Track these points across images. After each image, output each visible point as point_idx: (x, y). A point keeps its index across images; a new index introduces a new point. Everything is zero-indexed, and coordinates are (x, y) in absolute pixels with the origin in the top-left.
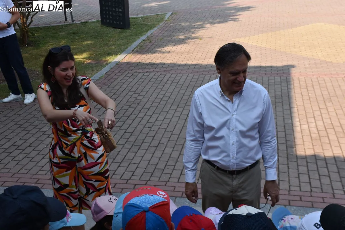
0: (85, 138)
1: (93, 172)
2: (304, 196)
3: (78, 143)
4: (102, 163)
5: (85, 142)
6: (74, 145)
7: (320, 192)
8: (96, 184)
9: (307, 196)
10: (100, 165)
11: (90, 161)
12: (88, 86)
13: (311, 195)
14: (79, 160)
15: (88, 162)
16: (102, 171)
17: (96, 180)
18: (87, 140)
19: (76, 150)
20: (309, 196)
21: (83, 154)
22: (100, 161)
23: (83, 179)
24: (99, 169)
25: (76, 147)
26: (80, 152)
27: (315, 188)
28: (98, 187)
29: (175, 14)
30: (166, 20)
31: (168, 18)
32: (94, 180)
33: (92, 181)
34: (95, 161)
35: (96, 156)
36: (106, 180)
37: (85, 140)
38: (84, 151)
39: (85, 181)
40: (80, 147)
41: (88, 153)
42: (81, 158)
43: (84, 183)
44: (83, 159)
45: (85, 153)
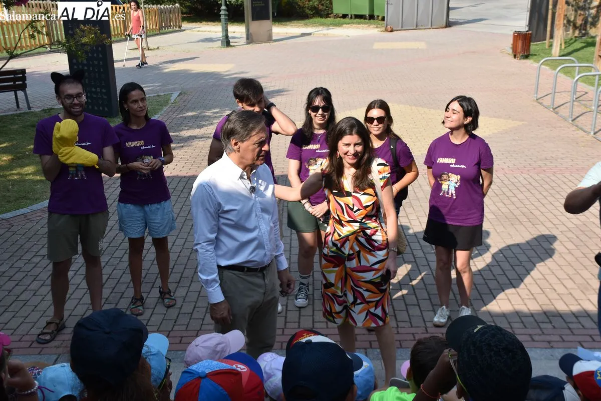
0: (363, 233)
1: (365, 278)
3: (352, 238)
4: (378, 270)
5: (362, 240)
6: (346, 238)
7: (409, 327)
8: (366, 294)
10: (374, 272)
11: (364, 263)
13: (398, 332)
14: (350, 258)
15: (361, 264)
16: (377, 281)
18: (364, 239)
21: (356, 252)
22: (376, 267)
23: (352, 284)
24: (373, 276)
25: (348, 241)
26: (352, 248)
28: (368, 299)
29: (185, 94)
30: (172, 103)
31: (175, 100)
32: (365, 289)
33: (362, 289)
34: (369, 265)
35: (372, 260)
36: (381, 293)
37: (362, 237)
38: (357, 249)
39: (354, 286)
40: (354, 242)
41: (363, 253)
42: (353, 257)
43: (352, 288)
44: (355, 258)
45: (359, 252)
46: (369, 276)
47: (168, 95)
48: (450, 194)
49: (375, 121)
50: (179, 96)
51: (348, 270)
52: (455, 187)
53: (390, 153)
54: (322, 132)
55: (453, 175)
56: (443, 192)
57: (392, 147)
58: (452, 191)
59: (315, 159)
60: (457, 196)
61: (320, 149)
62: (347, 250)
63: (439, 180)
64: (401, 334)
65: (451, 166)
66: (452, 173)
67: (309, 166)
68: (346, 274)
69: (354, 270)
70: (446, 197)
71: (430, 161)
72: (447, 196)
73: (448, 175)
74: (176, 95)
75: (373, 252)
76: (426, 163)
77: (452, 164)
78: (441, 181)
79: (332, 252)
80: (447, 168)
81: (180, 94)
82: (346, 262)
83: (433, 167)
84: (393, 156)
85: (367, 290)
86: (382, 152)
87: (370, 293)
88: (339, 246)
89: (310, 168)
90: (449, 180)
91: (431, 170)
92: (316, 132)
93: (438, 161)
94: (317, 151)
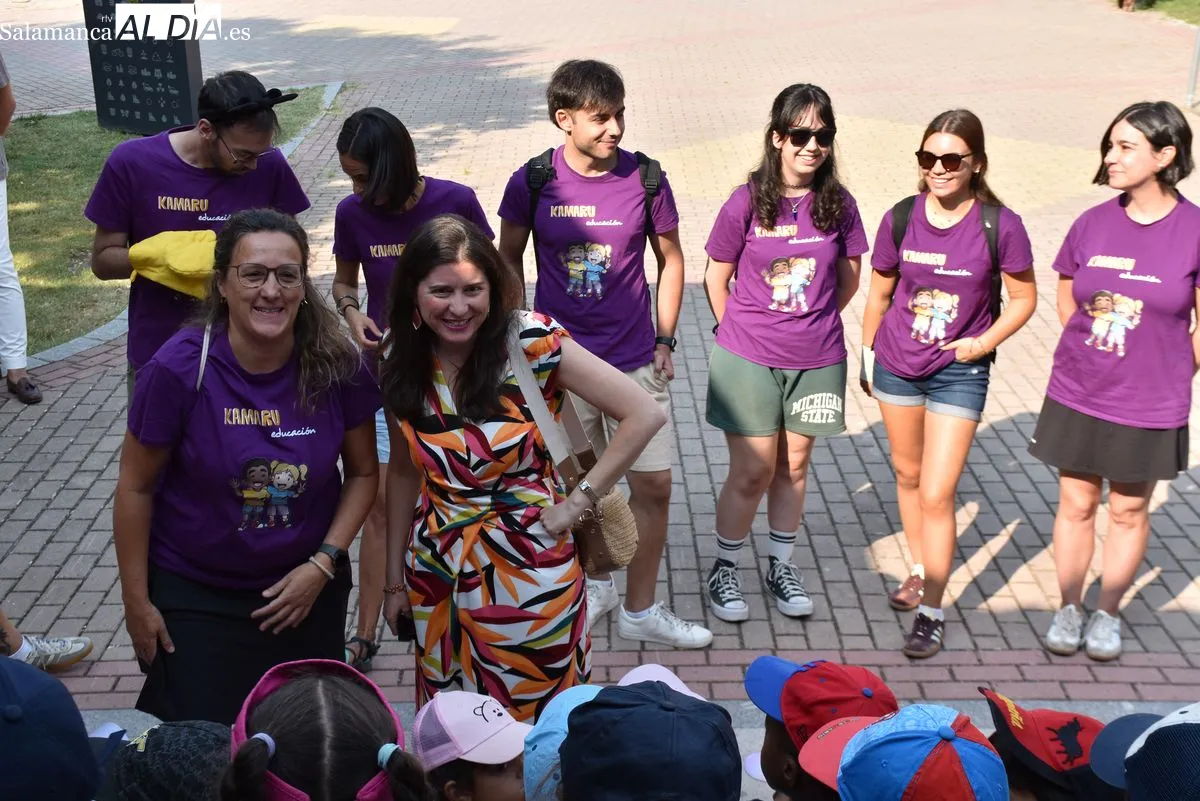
0: (499, 519)
1: (505, 639)
2: (959, 665)
3: (471, 532)
4: (541, 619)
5: (498, 536)
6: (457, 531)
7: (1003, 650)
8: (511, 682)
9: (968, 665)
10: (532, 622)
11: (503, 598)
12: (556, 359)
13: (979, 660)
14: (466, 583)
15: (494, 601)
16: (538, 646)
17: (513, 669)
18: (506, 532)
19: (459, 548)
20: (975, 665)
21: (483, 569)
22: (537, 609)
23: (474, 653)
24: (529, 633)
25: (460, 539)
26: (470, 556)
27: (984, 636)
28: (515, 694)
29: (354, 87)
30: (328, 110)
31: (333, 103)
32: (507, 667)
33: (499, 666)
34: (518, 606)
35: (527, 591)
36: (552, 679)
37: (498, 528)
38: (486, 560)
39: (478, 660)
40: (475, 542)
41: (501, 572)
42: (473, 580)
43: (475, 665)
44: (478, 584)
45: (489, 570)
46: (518, 633)
47: (314, 89)
48: (1110, 345)
49: (939, 162)
50: (340, 92)
51: (464, 617)
52: (1127, 331)
53: (983, 238)
54: (803, 193)
55: (1126, 299)
56: (1093, 337)
57: (988, 225)
58: (1118, 337)
59: (787, 261)
60: (1128, 351)
61: (800, 236)
62: (456, 561)
63: (1087, 307)
64: (988, 665)
65: (1122, 276)
66: (1123, 294)
67: (772, 277)
68: (457, 626)
69: (475, 615)
70: (1098, 350)
71: (1069, 263)
72: (1101, 348)
73: (1111, 297)
74: (333, 88)
75: (527, 571)
76: (1057, 265)
77: (1125, 271)
78: (1093, 310)
79: (423, 563)
80: (1111, 281)
81: (344, 88)
82: (455, 594)
83: (1075, 275)
84: (990, 249)
85: (513, 671)
86: (962, 234)
87: (524, 679)
88: (438, 549)
89: (775, 282)
90: (1113, 311)
91: (1069, 283)
92: (791, 194)
93: (1090, 264)
94: (791, 242)
